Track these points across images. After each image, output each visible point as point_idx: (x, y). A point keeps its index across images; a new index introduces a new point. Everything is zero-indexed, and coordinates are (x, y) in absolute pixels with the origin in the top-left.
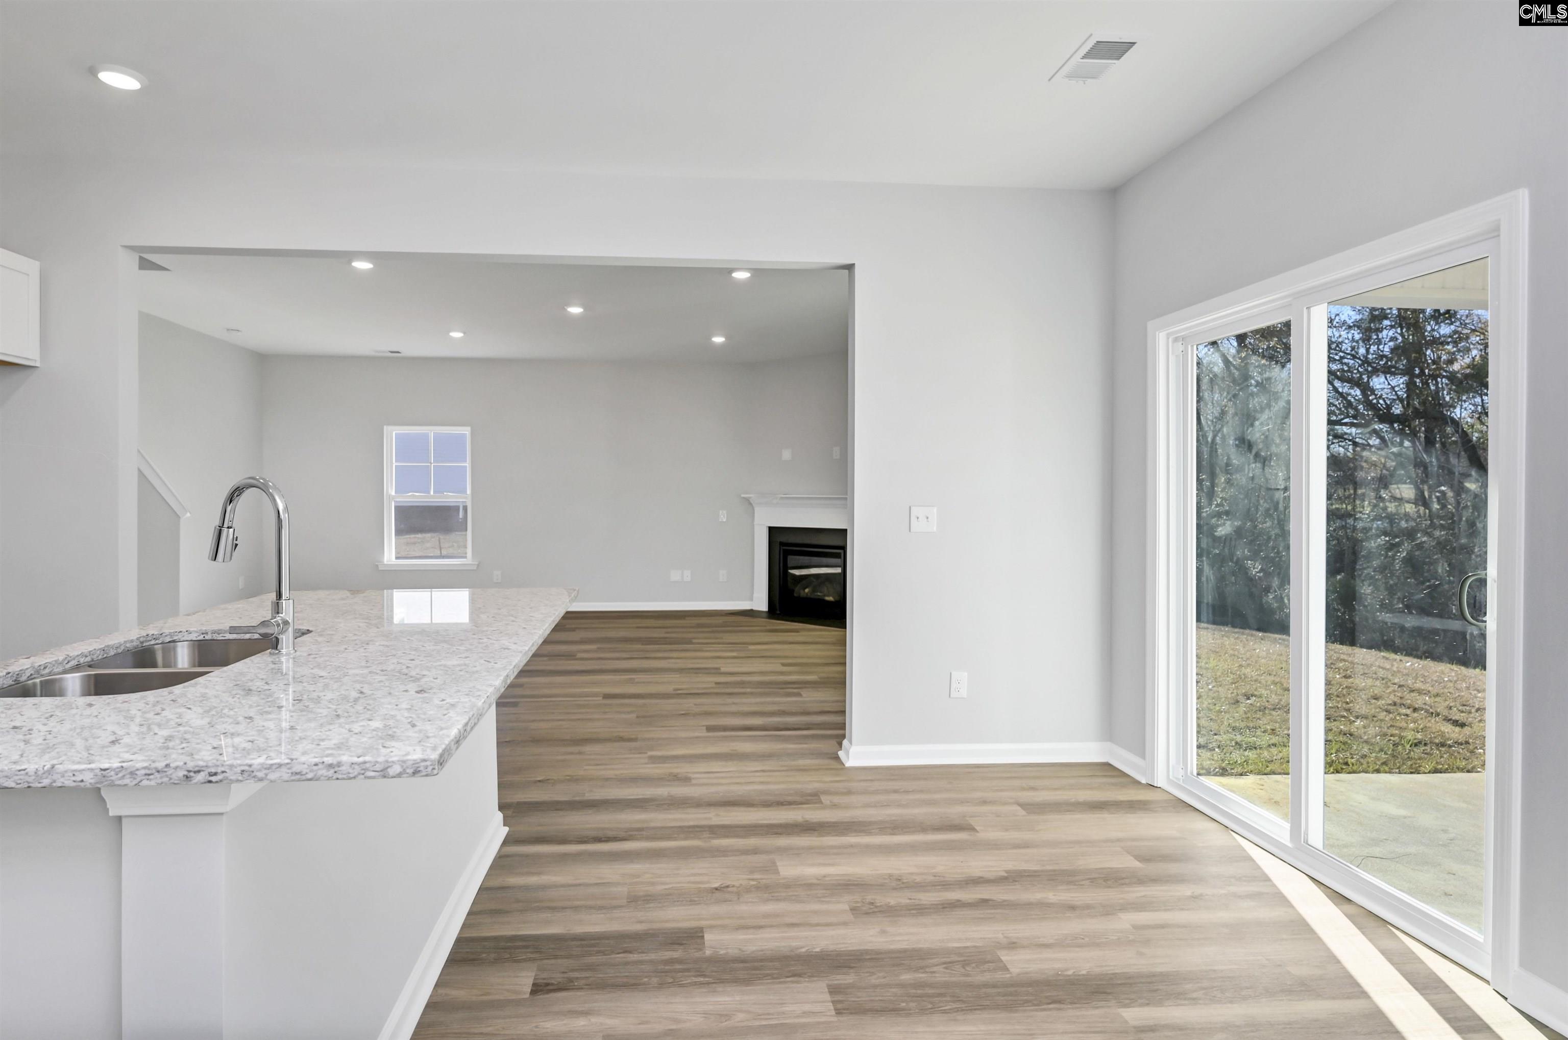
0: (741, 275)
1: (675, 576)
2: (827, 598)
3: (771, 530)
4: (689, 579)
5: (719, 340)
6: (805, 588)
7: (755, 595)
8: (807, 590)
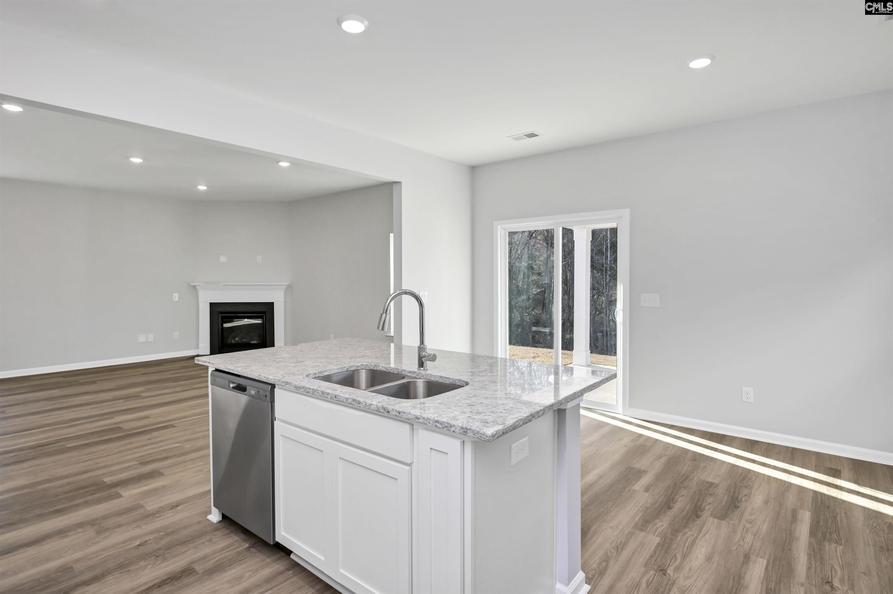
0: (284, 164)
1: (142, 338)
2: (252, 342)
3: (211, 304)
4: (152, 340)
5: (202, 188)
6: (236, 338)
7: (200, 345)
8: (237, 339)
